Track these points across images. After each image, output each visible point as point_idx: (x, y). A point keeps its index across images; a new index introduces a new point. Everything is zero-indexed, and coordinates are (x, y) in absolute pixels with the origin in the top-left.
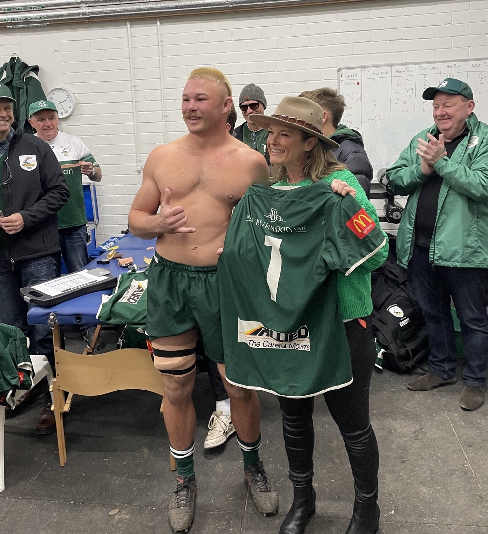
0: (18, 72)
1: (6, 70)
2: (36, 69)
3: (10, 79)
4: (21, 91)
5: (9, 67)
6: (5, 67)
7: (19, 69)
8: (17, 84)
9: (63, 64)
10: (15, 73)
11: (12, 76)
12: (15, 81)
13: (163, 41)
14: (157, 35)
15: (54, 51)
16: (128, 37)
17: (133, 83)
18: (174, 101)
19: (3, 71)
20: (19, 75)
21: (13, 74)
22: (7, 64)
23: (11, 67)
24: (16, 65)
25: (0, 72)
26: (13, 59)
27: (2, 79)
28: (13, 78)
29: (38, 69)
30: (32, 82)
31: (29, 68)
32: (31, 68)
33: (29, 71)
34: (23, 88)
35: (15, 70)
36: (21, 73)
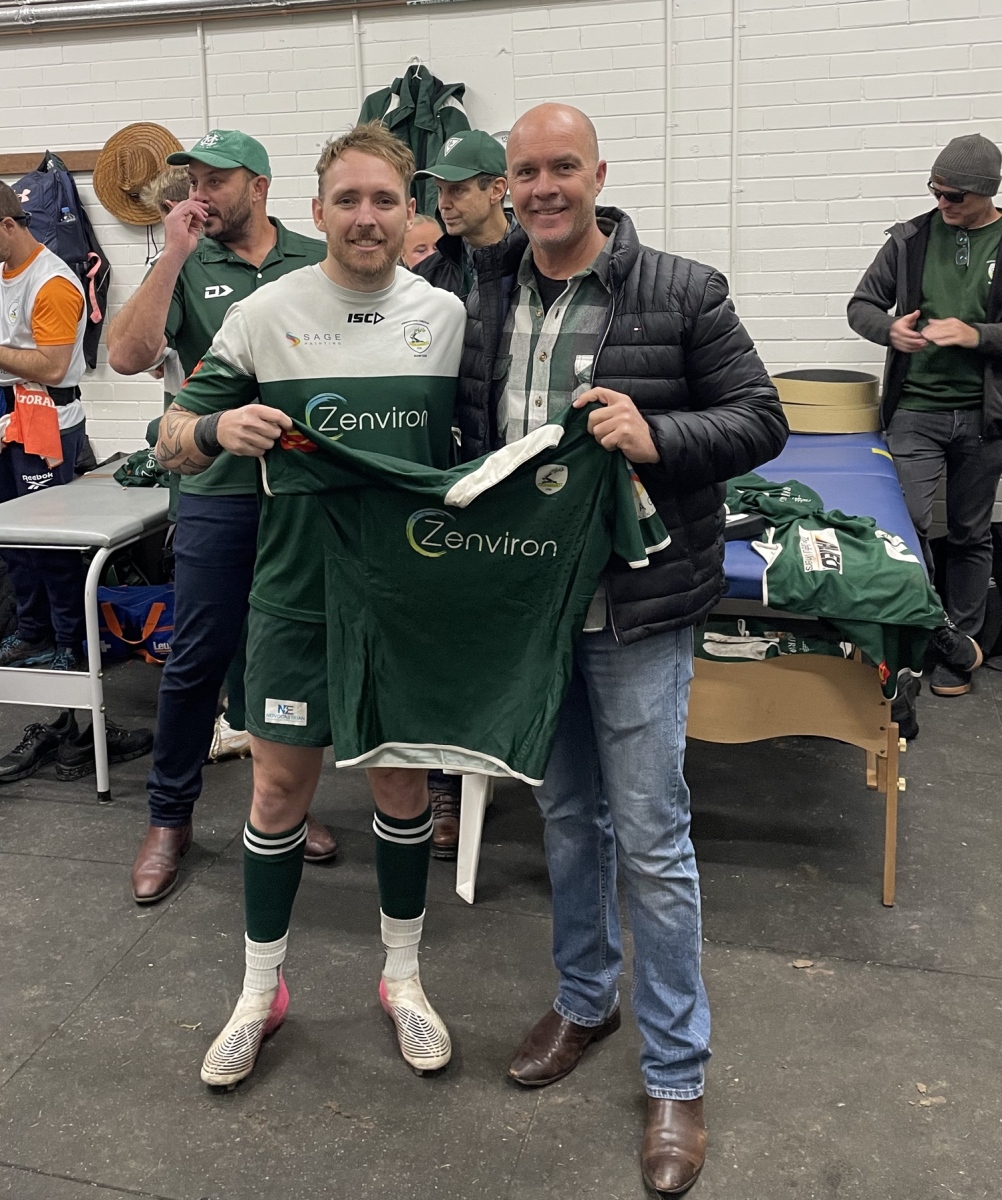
0: (426, 98)
1: (398, 93)
2: (459, 91)
3: (409, 112)
4: (430, 138)
5: (405, 87)
6: (397, 87)
7: (427, 91)
8: (423, 123)
9: (517, 79)
10: (420, 99)
11: (413, 106)
12: (421, 116)
13: (744, 27)
14: (733, 13)
15: (500, 53)
16: (665, 19)
17: (669, 120)
18: (759, 159)
19: (390, 96)
20: (428, 103)
21: (415, 102)
22: (401, 80)
23: (410, 87)
24: (422, 83)
25: (384, 97)
26: (412, 70)
27: (388, 112)
28: (415, 112)
29: (464, 91)
30: (453, 119)
31: (448, 90)
32: (453, 90)
33: (448, 96)
34: (435, 131)
35: (420, 94)
36: (433, 100)
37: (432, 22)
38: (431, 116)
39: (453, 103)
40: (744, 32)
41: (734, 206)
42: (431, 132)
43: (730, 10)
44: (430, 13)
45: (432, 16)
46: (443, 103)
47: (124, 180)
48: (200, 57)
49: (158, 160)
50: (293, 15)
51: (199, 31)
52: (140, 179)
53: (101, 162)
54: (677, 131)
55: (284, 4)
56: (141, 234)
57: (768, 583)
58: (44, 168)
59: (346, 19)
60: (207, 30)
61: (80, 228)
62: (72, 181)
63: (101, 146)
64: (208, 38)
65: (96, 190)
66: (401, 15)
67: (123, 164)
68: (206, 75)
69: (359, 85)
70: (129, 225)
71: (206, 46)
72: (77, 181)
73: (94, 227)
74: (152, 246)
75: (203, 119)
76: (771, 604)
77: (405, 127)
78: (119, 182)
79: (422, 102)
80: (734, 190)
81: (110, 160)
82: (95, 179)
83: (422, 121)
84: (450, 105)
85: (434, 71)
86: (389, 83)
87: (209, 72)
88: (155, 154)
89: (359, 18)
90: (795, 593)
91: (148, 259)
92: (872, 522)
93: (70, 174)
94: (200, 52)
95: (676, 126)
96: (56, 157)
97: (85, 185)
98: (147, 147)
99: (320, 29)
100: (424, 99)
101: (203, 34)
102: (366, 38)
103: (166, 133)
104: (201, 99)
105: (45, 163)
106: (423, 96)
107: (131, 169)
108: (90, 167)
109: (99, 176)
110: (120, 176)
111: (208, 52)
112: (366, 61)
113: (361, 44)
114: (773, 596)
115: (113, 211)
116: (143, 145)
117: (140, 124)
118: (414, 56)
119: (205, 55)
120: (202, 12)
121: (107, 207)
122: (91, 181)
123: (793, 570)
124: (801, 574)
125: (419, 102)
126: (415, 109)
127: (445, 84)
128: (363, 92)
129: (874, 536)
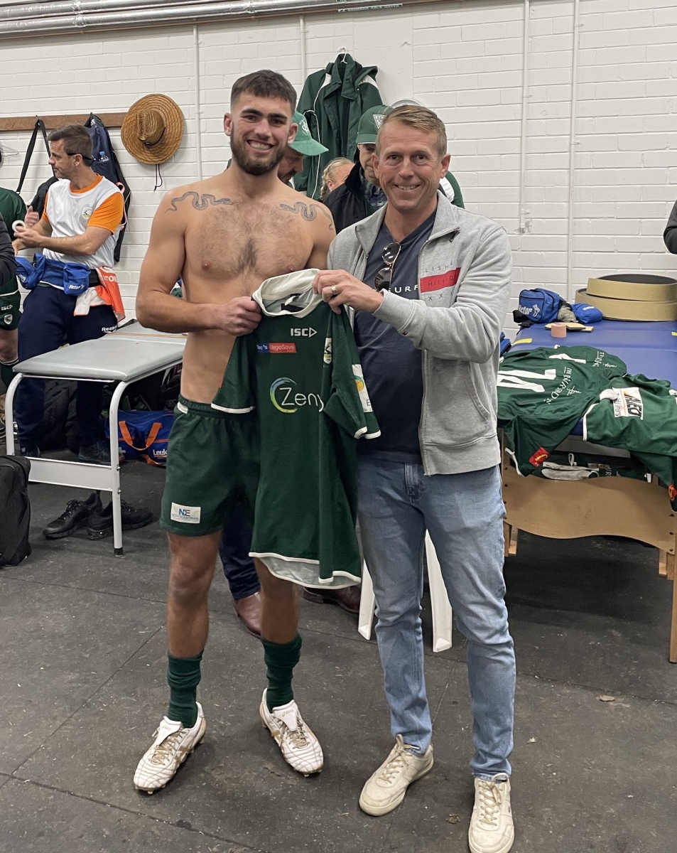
0: (350, 77)
1: (330, 73)
2: (373, 72)
3: (338, 86)
4: (352, 104)
5: (335, 69)
6: (330, 70)
7: (351, 71)
8: (348, 94)
9: (415, 63)
10: (345, 77)
11: (341, 82)
12: (346, 89)
13: (582, 25)
14: (574, 16)
15: (404, 44)
16: (524, 20)
17: (525, 92)
18: (592, 120)
19: (324, 76)
20: (351, 80)
21: (342, 79)
22: (333, 64)
23: (339, 69)
24: (347, 66)
25: (320, 76)
26: (340, 57)
27: (323, 86)
28: (342, 86)
29: (377, 71)
30: (369, 92)
31: (365, 71)
32: (369, 71)
33: (365, 76)
34: (355, 100)
35: (346, 74)
36: (355, 78)
37: (355, 23)
38: (352, 89)
39: (369, 80)
40: (583, 29)
41: (572, 154)
42: (353, 101)
43: (572, 13)
44: (354, 17)
45: (355, 19)
46: (362, 80)
47: (141, 133)
48: (195, 49)
49: (164, 120)
50: (259, 20)
51: (195, 31)
52: (152, 133)
53: (126, 121)
54: (531, 100)
55: (253, 12)
56: (152, 170)
57: (588, 424)
58: (88, 125)
59: (295, 22)
60: (201, 30)
61: (111, 165)
62: (107, 134)
63: (127, 110)
64: (200, 36)
65: (123, 140)
66: (334, 19)
67: (141, 123)
68: (198, 62)
69: (303, 67)
70: (144, 164)
71: (199, 42)
72: (110, 134)
73: (121, 165)
74: (159, 179)
75: (196, 92)
76: (589, 439)
77: (335, 97)
78: (138, 134)
79: (347, 80)
80: (573, 143)
81: (133, 119)
82: (122, 132)
83: (346, 92)
84: (367, 81)
85: (356, 57)
86: (324, 67)
87: (200, 59)
88: (162, 114)
89: (304, 21)
90: (607, 432)
91: (156, 187)
92: (667, 384)
93: (106, 129)
94: (195, 46)
95: (531, 96)
96: (97, 117)
97: (116, 137)
98: (157, 110)
99: (277, 29)
100: (348, 78)
101: (197, 34)
102: (309, 35)
103: (171, 101)
104: (195, 78)
105: (90, 121)
106: (347, 75)
107: (146, 125)
108: (119, 124)
109: (125, 130)
110: (139, 129)
111: (200, 45)
112: (309, 51)
113: (305, 39)
114: (591, 434)
115: (133, 154)
116: (154, 109)
117: (154, 95)
118: (342, 47)
119: (198, 47)
120: (197, 18)
121: (130, 152)
122: (120, 134)
123: (605, 416)
124: (613, 419)
125: (345, 79)
126: (342, 85)
127: (363, 67)
128: (306, 73)
129: (669, 394)
